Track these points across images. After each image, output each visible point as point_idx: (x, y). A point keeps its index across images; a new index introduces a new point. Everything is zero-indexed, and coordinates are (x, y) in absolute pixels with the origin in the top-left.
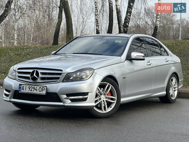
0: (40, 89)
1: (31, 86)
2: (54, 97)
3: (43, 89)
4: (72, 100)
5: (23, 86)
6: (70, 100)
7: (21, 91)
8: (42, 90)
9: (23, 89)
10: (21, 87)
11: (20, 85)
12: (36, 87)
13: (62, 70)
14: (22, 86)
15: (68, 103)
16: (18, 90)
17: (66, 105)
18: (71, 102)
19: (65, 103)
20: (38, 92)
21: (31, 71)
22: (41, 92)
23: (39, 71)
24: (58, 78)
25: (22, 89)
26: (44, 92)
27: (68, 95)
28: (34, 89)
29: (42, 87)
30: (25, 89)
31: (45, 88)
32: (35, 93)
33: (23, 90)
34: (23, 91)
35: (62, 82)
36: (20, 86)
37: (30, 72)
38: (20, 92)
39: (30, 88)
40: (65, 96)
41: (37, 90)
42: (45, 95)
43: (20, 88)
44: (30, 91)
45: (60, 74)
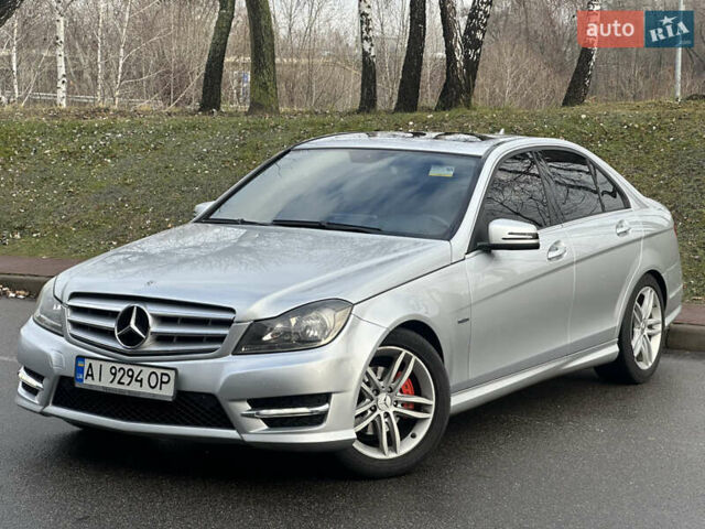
0: (153, 376)
1: (118, 366)
2: (203, 409)
3: (165, 379)
4: (272, 422)
5: (90, 365)
6: (264, 420)
7: (82, 380)
8: (162, 382)
9: (92, 375)
10: (83, 368)
11: (80, 358)
12: (137, 370)
13: (232, 310)
14: (87, 362)
15: (258, 431)
16: (73, 375)
17: (248, 438)
18: (266, 427)
19: (246, 432)
20: (145, 390)
21: (120, 307)
22: (156, 391)
23: (150, 310)
24: (220, 339)
25: (88, 375)
26: (167, 392)
27: (257, 403)
28: (132, 377)
29: (159, 372)
30: (96, 376)
31: (172, 374)
32: (135, 392)
33: (89, 378)
34: (88, 381)
35: (233, 354)
36: (80, 364)
37: (118, 313)
38: (78, 385)
39: (115, 374)
40: (246, 407)
41: (141, 381)
42: (170, 400)
43: (79, 370)
44: (115, 385)
45: (227, 323)
